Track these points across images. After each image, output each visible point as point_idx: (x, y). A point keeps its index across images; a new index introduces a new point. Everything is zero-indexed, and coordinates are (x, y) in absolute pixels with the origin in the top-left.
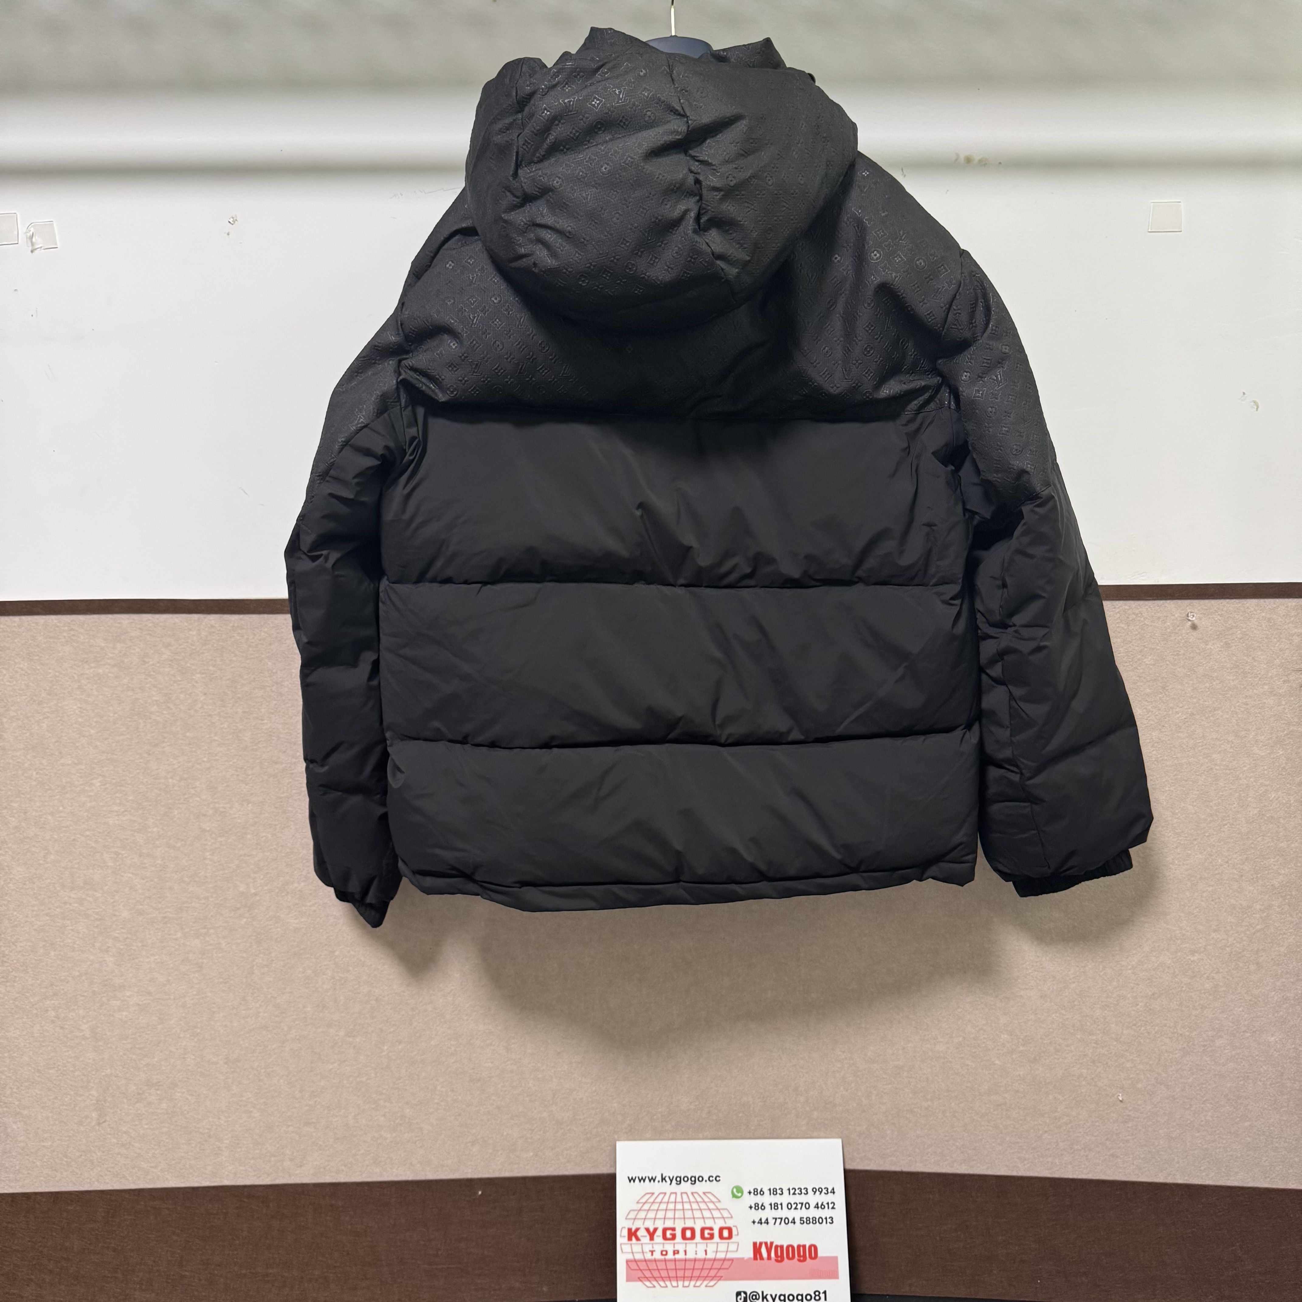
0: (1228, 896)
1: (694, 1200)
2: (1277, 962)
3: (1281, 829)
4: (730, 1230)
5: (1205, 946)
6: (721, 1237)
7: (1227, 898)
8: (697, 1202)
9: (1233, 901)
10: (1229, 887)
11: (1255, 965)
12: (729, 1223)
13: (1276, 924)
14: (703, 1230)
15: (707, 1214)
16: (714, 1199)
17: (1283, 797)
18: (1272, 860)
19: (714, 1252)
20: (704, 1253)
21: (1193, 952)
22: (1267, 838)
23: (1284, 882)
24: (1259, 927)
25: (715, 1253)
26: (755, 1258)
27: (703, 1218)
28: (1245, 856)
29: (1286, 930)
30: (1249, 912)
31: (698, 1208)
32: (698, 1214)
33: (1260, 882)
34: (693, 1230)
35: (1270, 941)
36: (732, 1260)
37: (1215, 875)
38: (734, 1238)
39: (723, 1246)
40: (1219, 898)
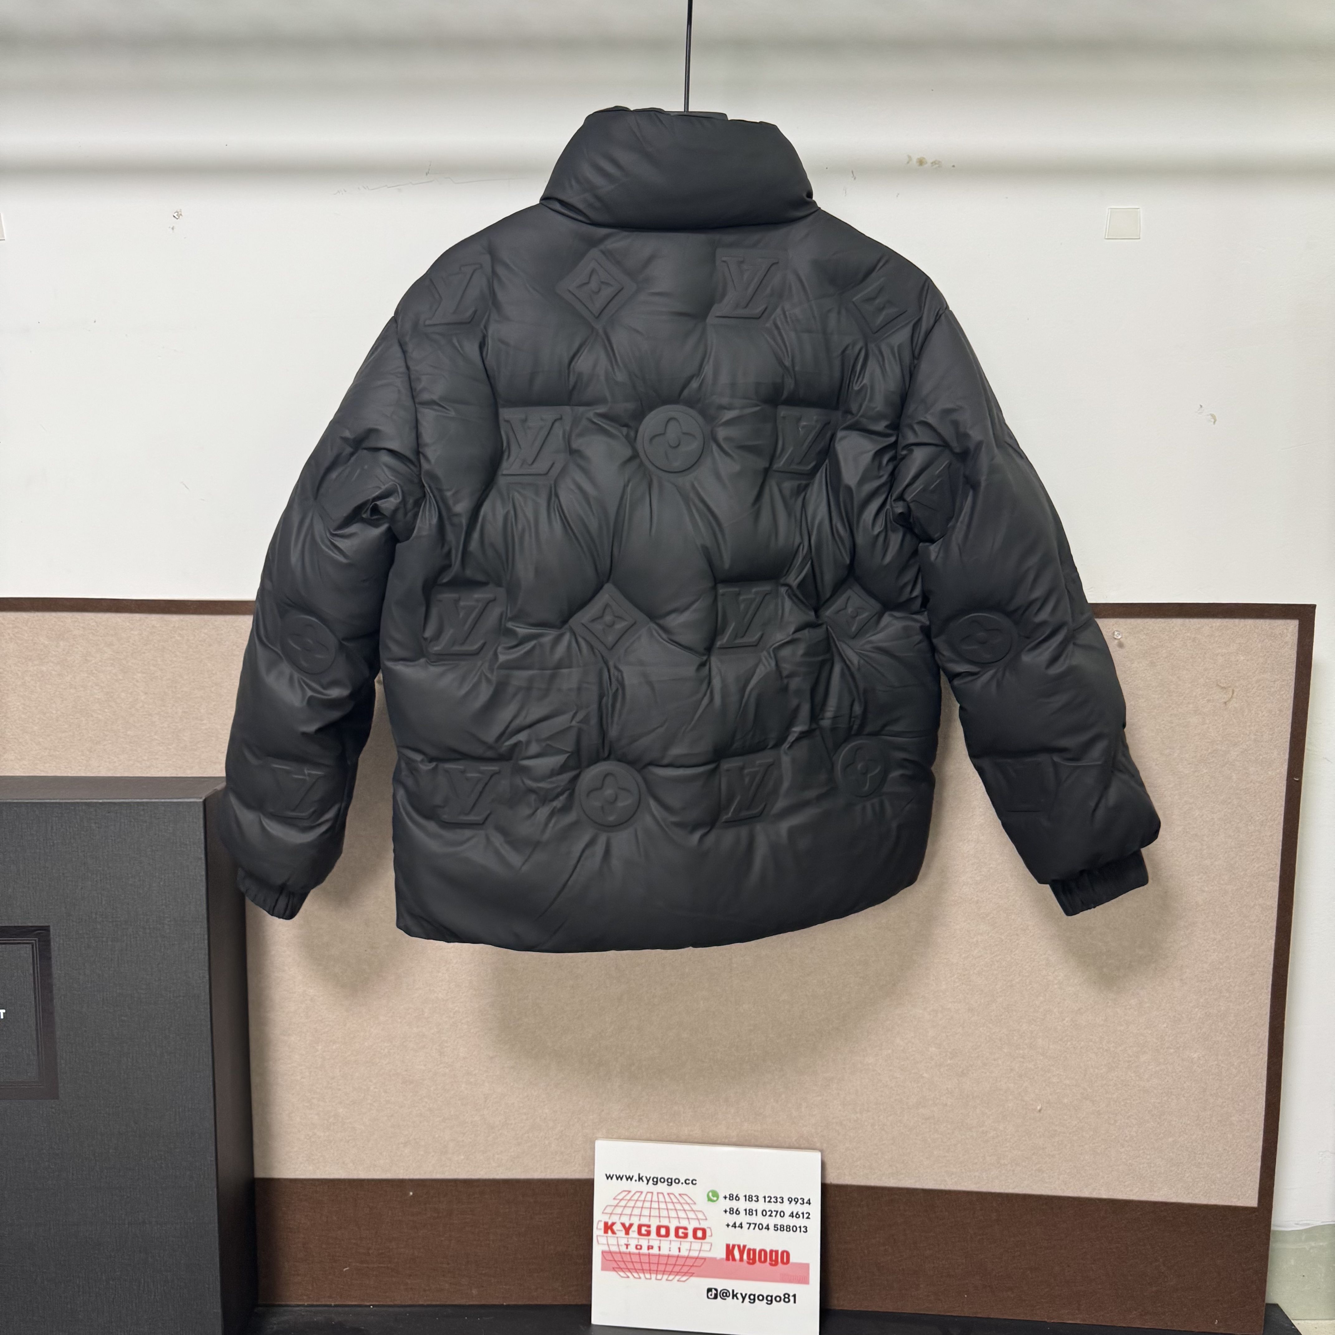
1: (670, 1201)
2: (1201, 979)
4: (704, 1231)
6: (695, 1236)
8: (673, 1203)
11: (1179, 981)
12: (703, 1225)
14: (677, 1229)
15: (682, 1214)
16: (689, 1201)
19: (687, 1250)
20: (678, 1250)
25: (688, 1252)
26: (728, 1259)
27: (678, 1218)
31: (673, 1208)
32: (673, 1214)
34: (667, 1229)
36: (705, 1259)
38: (708, 1239)
39: (696, 1245)
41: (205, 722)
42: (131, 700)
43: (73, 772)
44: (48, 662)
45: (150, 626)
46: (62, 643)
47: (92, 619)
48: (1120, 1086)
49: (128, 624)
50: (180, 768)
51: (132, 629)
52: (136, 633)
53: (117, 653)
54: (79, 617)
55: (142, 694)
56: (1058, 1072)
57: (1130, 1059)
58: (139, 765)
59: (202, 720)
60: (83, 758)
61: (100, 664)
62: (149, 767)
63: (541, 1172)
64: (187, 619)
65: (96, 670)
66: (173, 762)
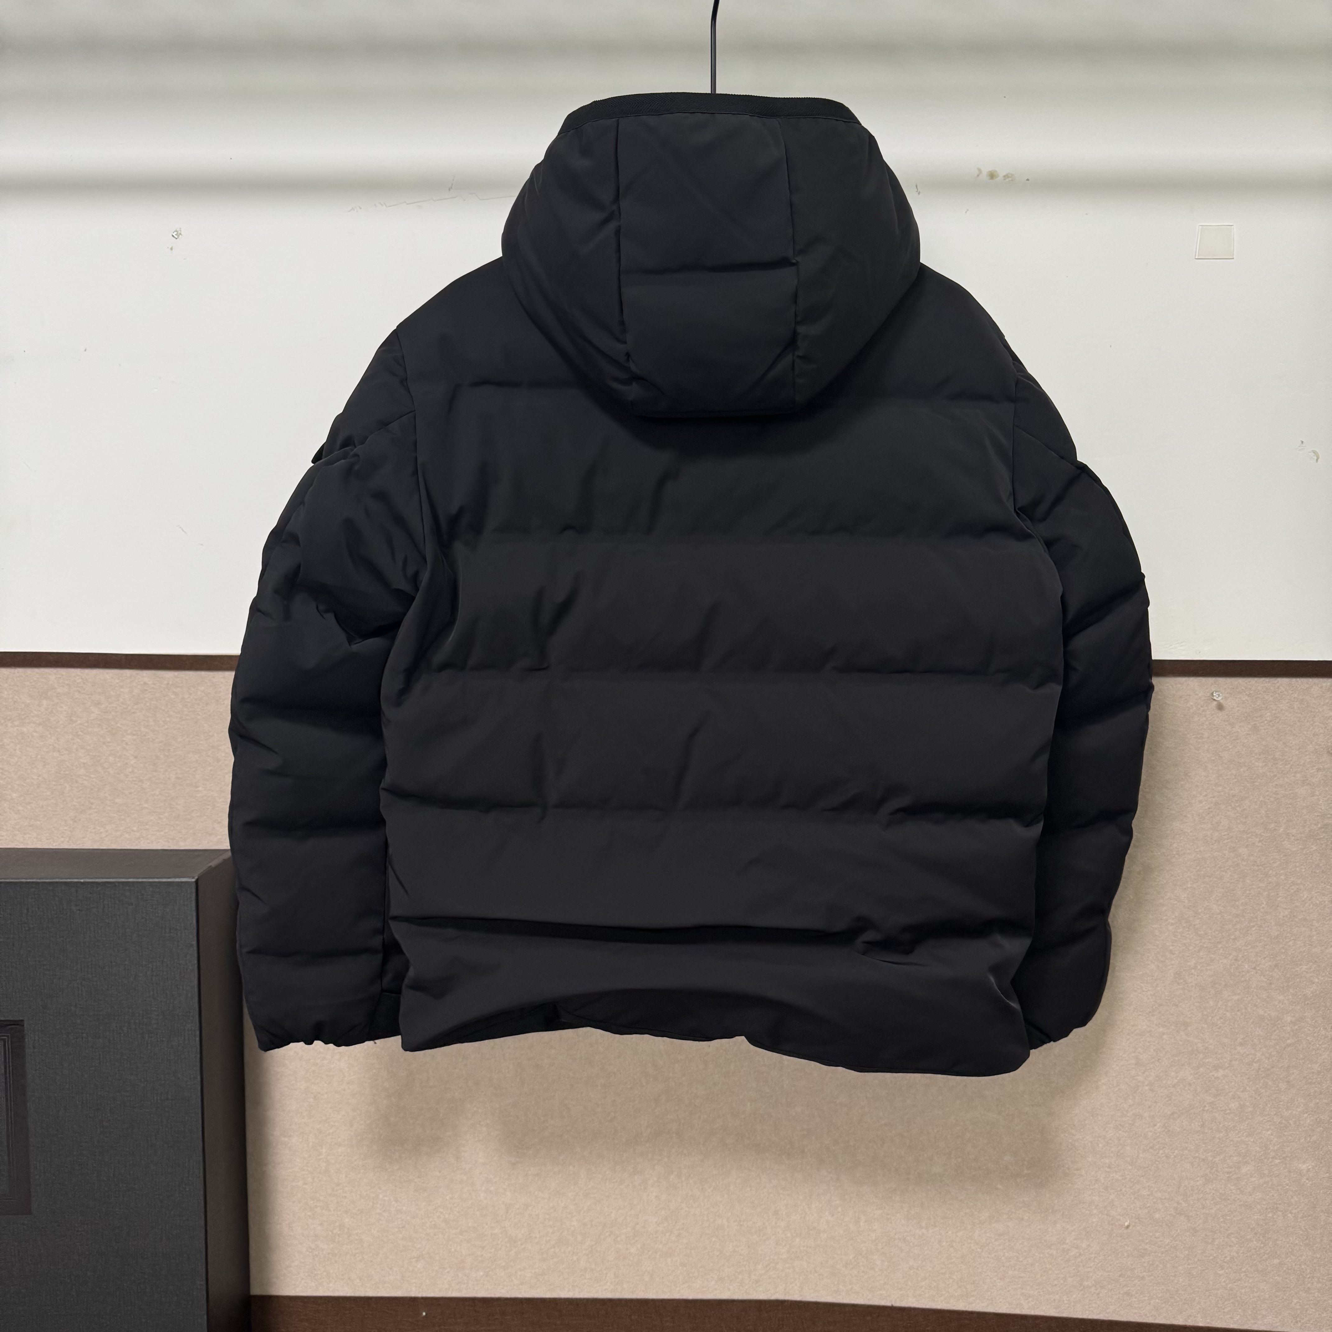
0: (1255, 1006)
2: (1310, 1081)
3: (1314, 933)
5: (1231, 1061)
7: (1255, 1008)
9: (1261, 1012)
10: (1257, 996)
11: (1285, 1084)
13: (1308, 1038)
17: (1316, 898)
18: (1305, 967)
21: (1216, 1068)
22: (1299, 942)
23: (1318, 992)
24: (1289, 1041)
28: (1274, 963)
29: (1320, 1045)
30: (1279, 1024)
33: (1291, 990)
35: (1301, 1056)
37: (1242, 982)
40: (1246, 1009)
41: (200, 789)
42: (119, 764)
43: (54, 844)
44: (29, 723)
45: (142, 683)
46: (45, 702)
47: (78, 675)
48: (1218, 1199)
49: (117, 681)
50: (173, 839)
51: (122, 687)
52: (126, 690)
53: (105, 712)
54: (64, 673)
55: (131, 758)
56: (1148, 1184)
57: (1231, 1170)
58: (127, 836)
59: (197, 787)
60: (66, 828)
61: (86, 724)
62: (139, 838)
63: (569, 1291)
64: (183, 676)
65: (81, 731)
66: (165, 833)
